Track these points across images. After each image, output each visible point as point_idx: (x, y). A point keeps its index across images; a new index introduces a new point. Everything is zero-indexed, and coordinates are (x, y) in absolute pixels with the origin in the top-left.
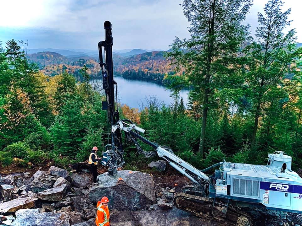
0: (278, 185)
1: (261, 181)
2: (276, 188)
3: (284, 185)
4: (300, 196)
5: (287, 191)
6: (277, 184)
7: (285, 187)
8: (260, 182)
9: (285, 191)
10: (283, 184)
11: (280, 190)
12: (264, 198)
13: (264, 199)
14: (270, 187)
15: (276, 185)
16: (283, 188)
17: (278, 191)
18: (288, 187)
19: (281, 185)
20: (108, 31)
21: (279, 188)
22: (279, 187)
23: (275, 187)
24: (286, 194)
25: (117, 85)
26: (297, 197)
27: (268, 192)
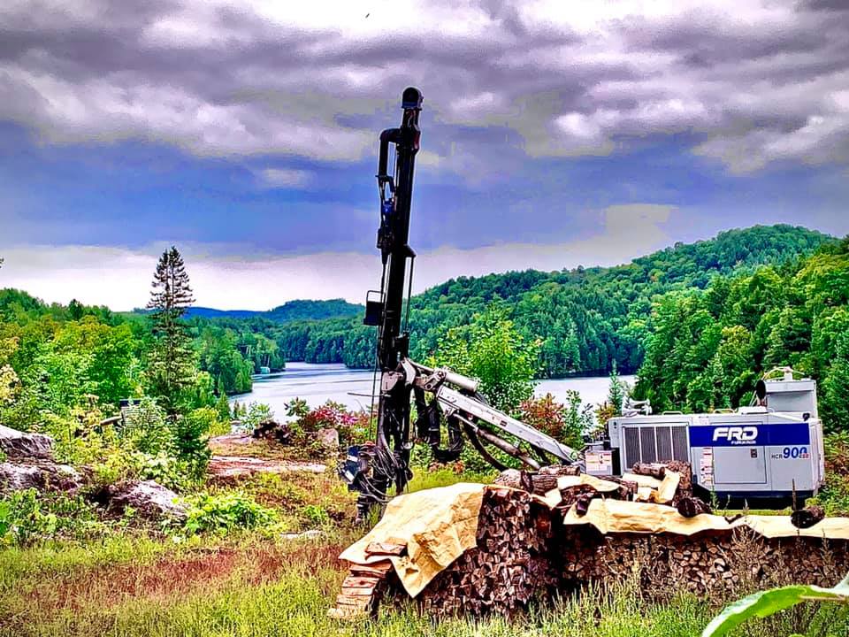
0: (732, 429)
1: (691, 425)
2: (729, 439)
3: (746, 429)
4: (787, 451)
5: (754, 442)
6: (729, 427)
7: (750, 434)
8: (690, 428)
9: (748, 442)
10: (743, 427)
11: (737, 443)
12: (703, 470)
13: (703, 473)
14: (715, 439)
15: (726, 429)
16: (745, 437)
17: (734, 445)
18: (755, 430)
19: (740, 429)
20: (409, 115)
21: (734, 439)
22: (735, 435)
23: (725, 435)
24: (753, 450)
25: (415, 259)
26: (781, 456)
27: (710, 451)
